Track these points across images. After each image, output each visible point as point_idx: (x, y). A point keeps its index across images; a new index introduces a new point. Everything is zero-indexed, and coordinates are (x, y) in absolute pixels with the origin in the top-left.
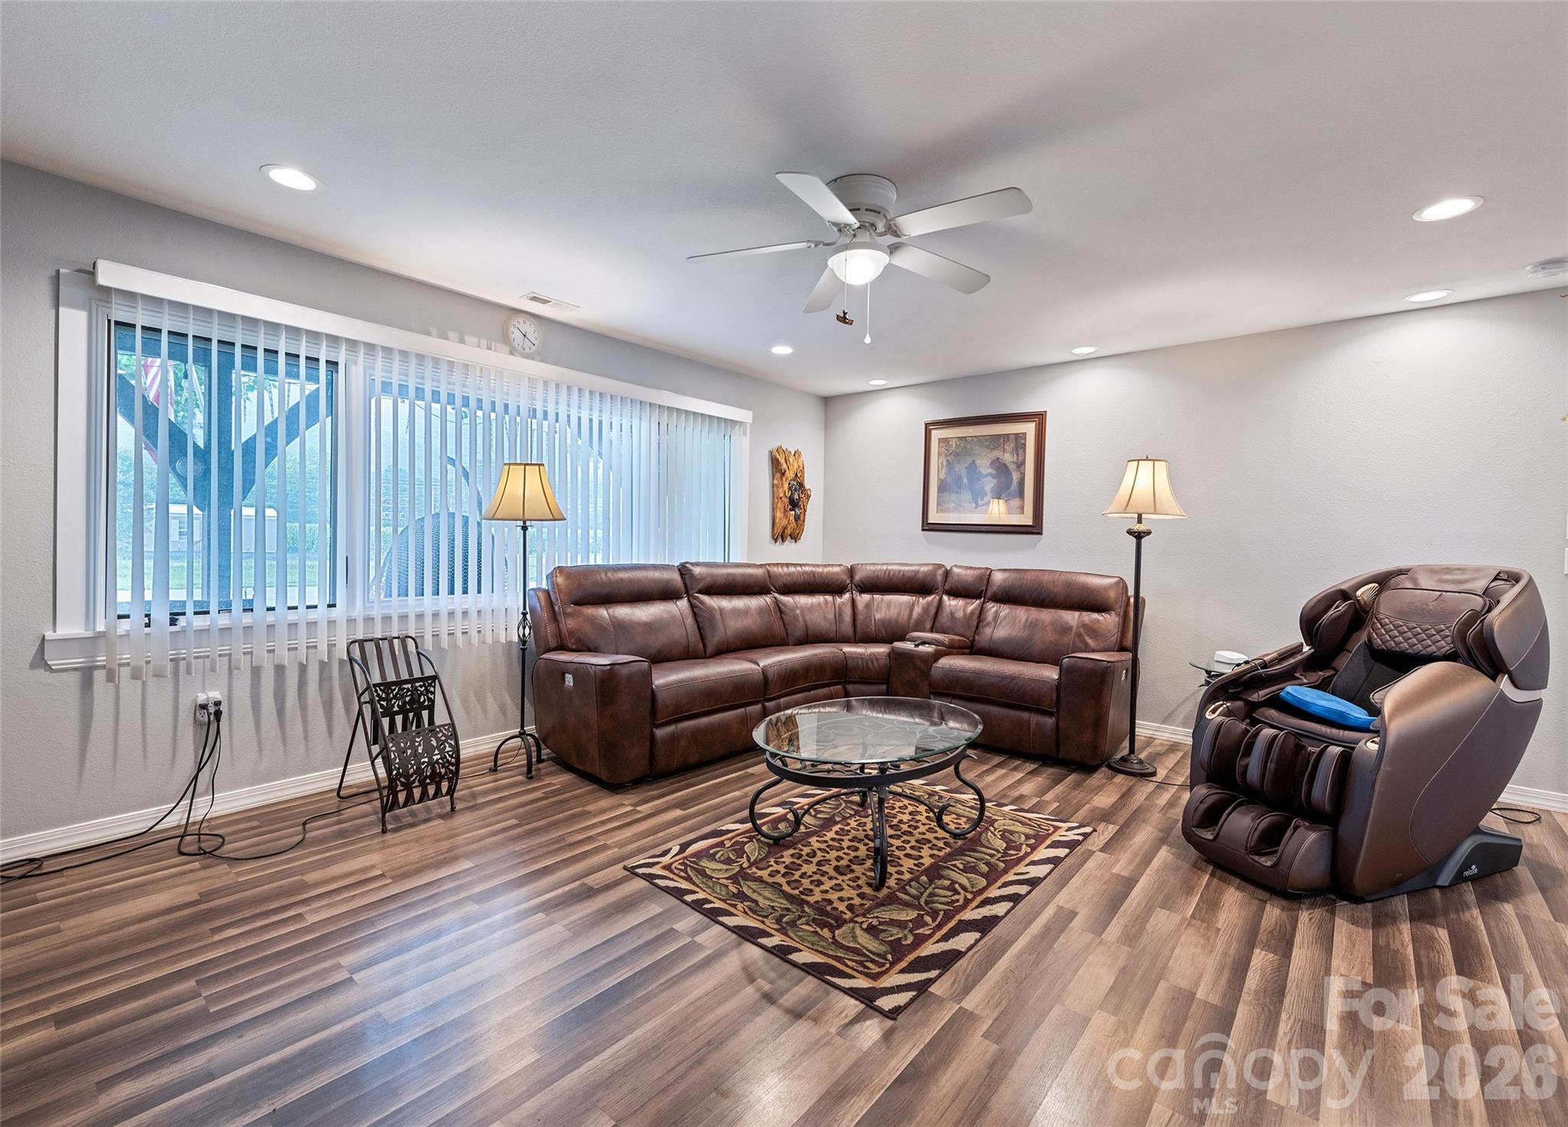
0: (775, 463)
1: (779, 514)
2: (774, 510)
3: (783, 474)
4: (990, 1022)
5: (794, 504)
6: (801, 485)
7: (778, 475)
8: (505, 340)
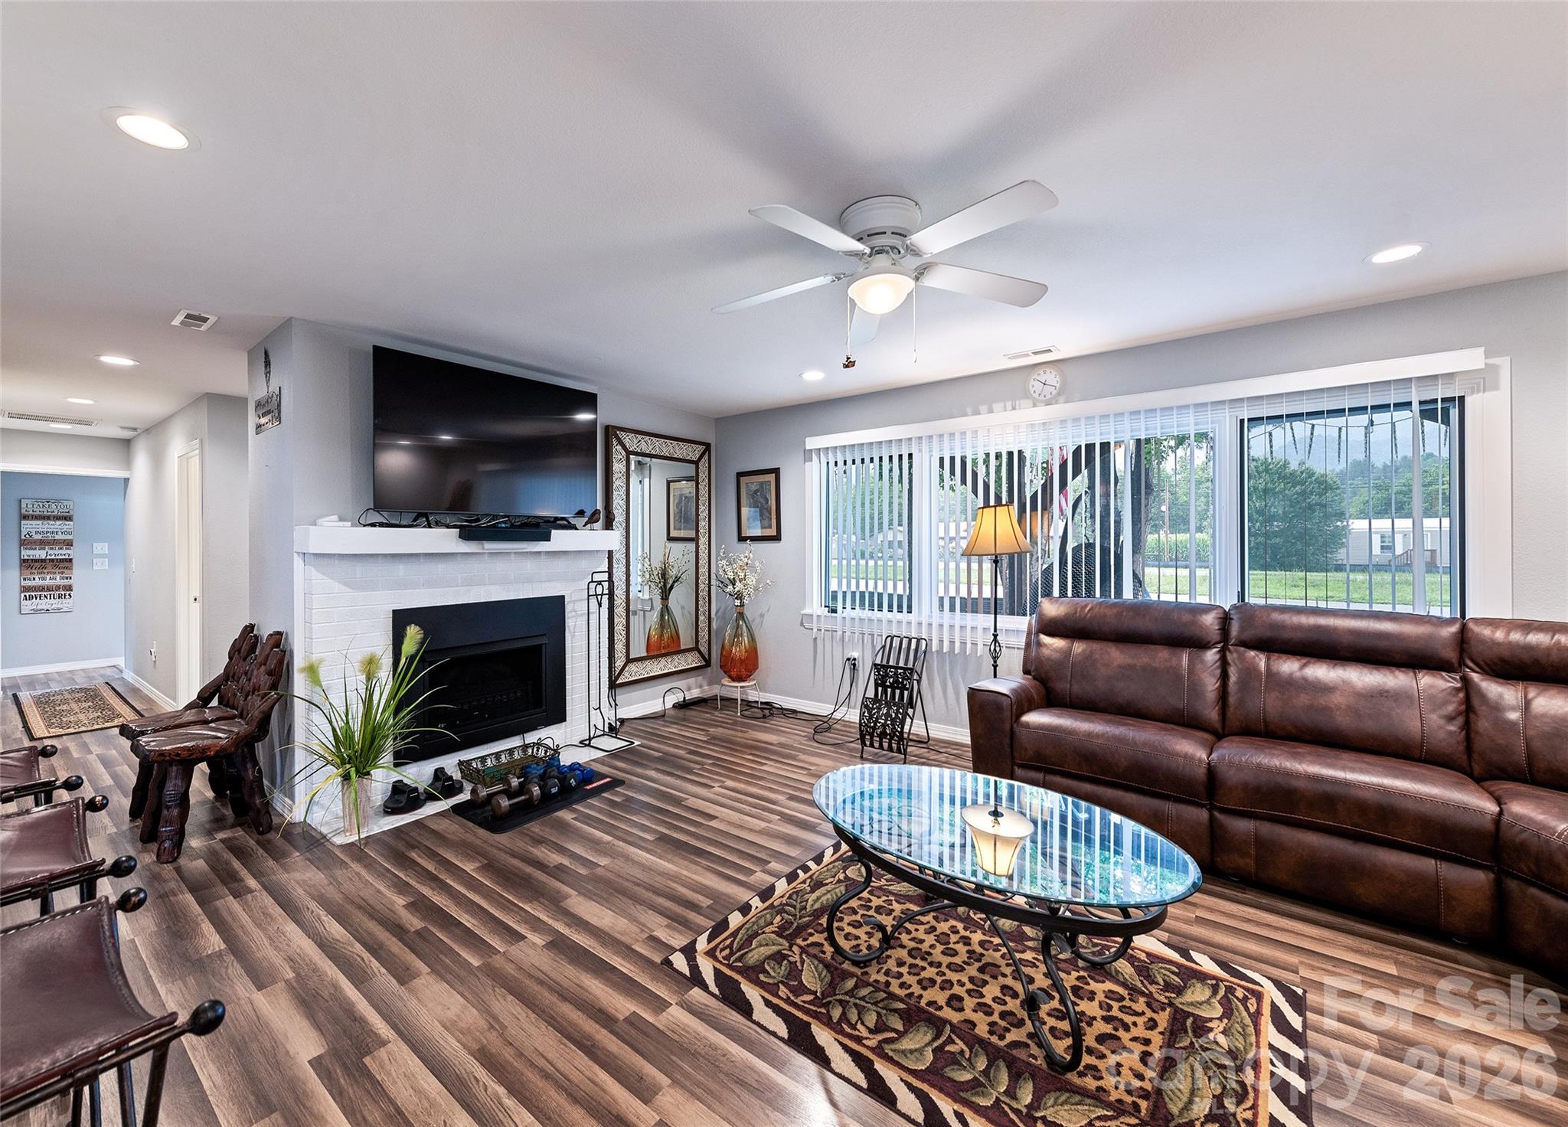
4: (651, 1021)
8: (1027, 395)
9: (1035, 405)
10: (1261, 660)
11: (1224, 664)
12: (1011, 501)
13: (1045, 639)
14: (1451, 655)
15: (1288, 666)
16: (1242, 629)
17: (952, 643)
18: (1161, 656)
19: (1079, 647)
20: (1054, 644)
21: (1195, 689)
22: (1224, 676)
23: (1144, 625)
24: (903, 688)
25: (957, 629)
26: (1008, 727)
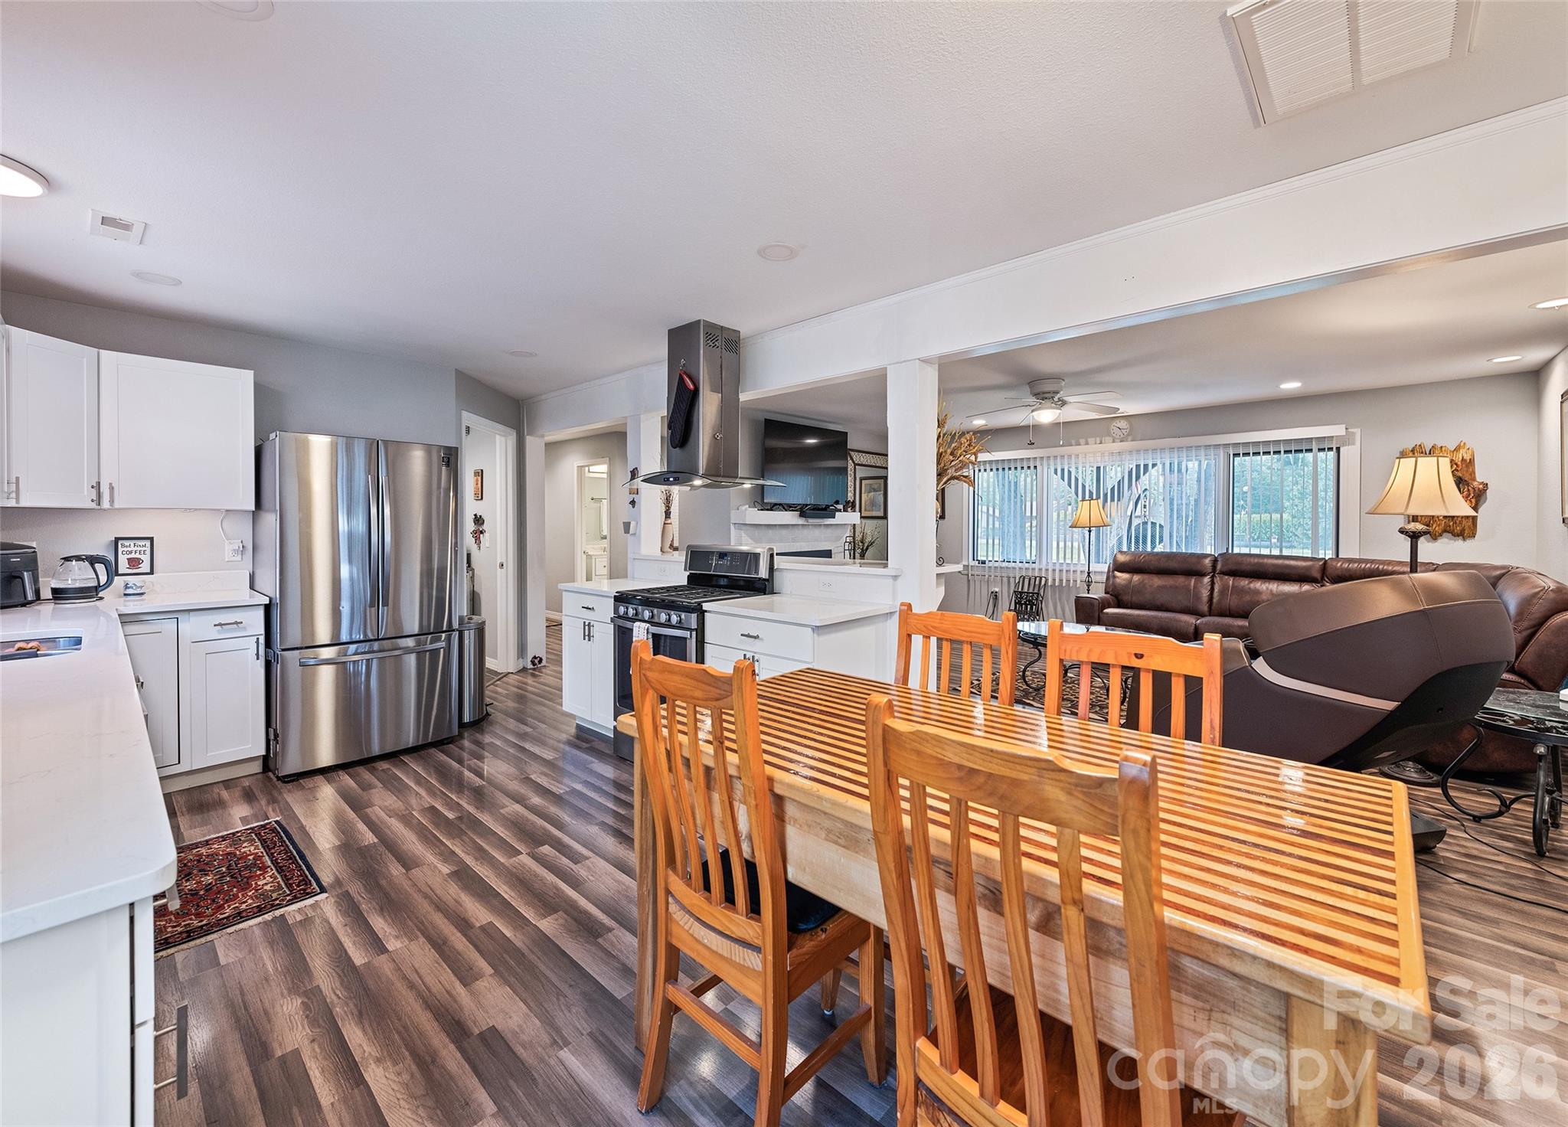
8: (1109, 434)
9: (1114, 442)
10: (1231, 581)
11: (1213, 583)
12: (1098, 498)
13: (1118, 574)
14: (1318, 575)
15: (1244, 582)
16: (1222, 566)
17: (1061, 580)
18: (1181, 580)
19: (1136, 578)
20: (1122, 577)
21: (1197, 596)
22: (1212, 589)
23: (1173, 565)
24: (1032, 605)
25: (1057, 571)
26: (1097, 615)
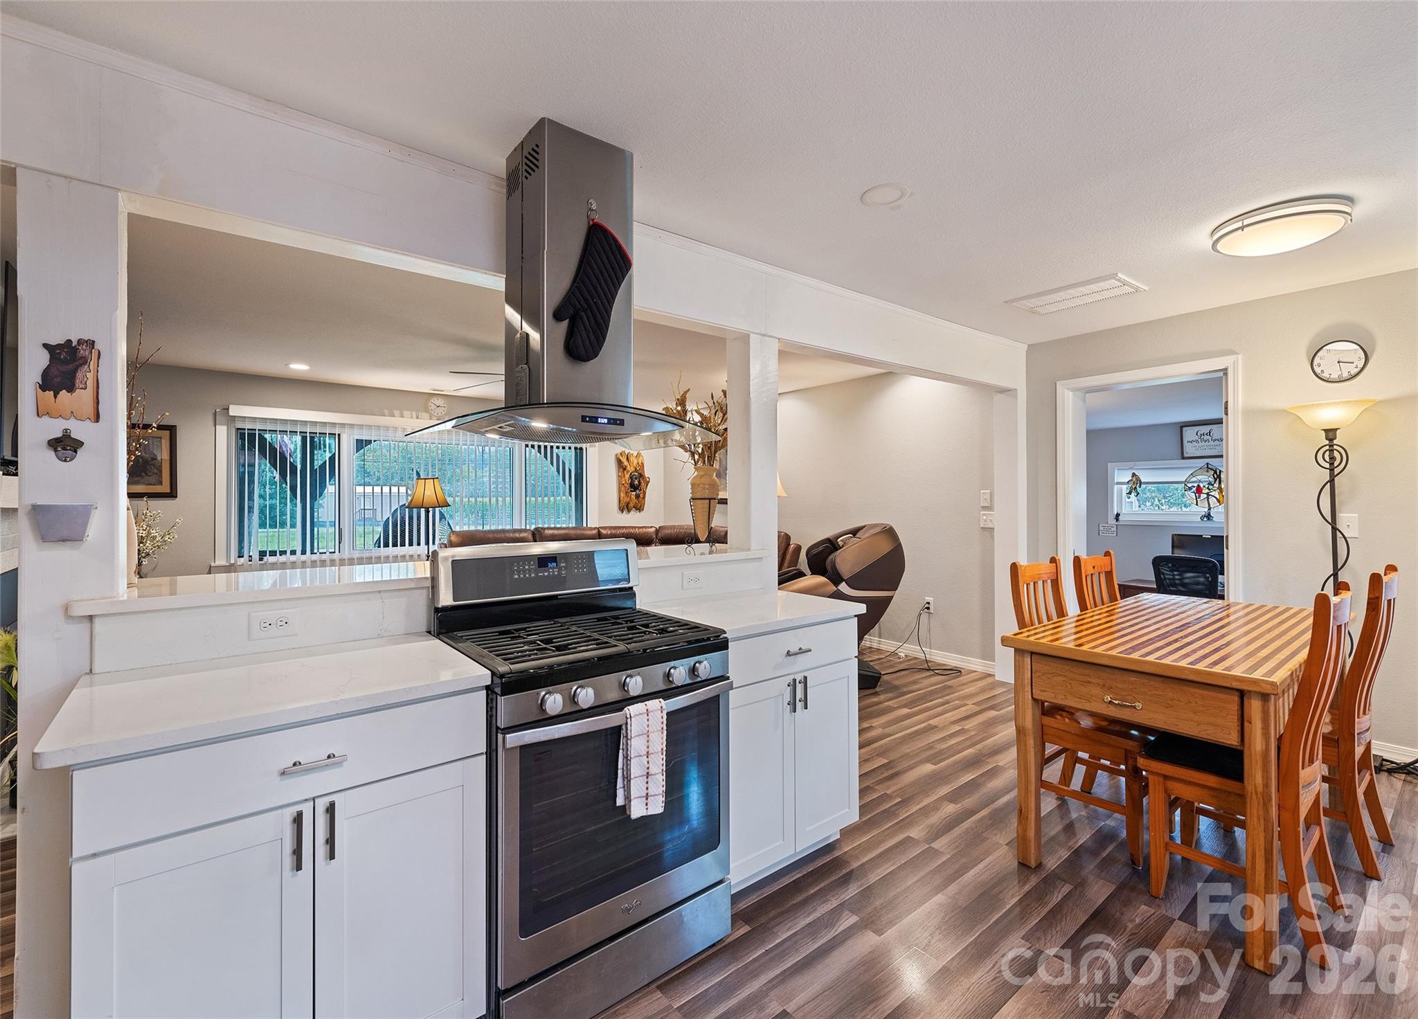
0: (619, 462)
1: (622, 495)
2: (619, 492)
3: (625, 469)
5: (634, 487)
6: (641, 476)
7: (621, 470)
9: (431, 418)
